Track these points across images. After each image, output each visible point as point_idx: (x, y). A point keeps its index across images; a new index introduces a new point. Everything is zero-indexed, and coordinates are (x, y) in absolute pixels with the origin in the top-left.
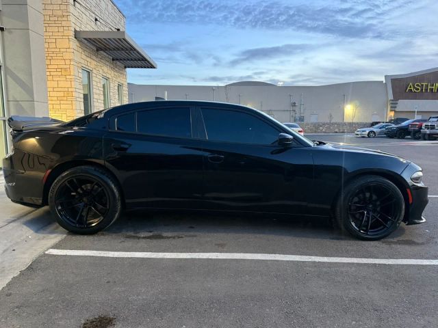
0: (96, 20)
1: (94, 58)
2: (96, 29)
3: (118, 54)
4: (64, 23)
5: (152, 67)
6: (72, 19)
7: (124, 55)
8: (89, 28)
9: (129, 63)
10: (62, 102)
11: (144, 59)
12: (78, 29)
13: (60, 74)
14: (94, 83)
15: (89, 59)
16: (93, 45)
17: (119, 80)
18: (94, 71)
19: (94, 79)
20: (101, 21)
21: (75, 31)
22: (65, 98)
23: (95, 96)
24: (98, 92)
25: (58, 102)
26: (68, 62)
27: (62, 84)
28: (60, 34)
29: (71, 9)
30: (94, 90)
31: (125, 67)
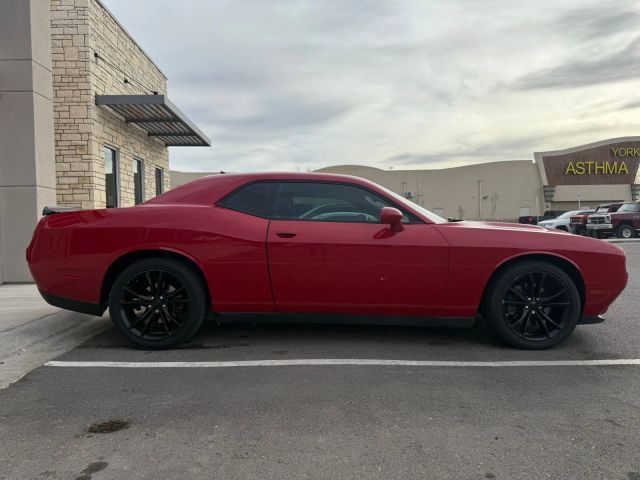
0: (126, 81)
1: (123, 132)
2: (126, 93)
3: (156, 127)
4: (81, 86)
5: (205, 144)
6: (92, 80)
7: (164, 127)
8: (115, 92)
9: (171, 139)
10: (75, 191)
11: (193, 133)
12: (100, 93)
13: (74, 152)
14: (122, 166)
15: (114, 133)
16: (121, 114)
17: (157, 162)
18: (122, 149)
19: (122, 160)
20: (133, 83)
21: (97, 96)
22: (81, 186)
23: (123, 184)
24: (127, 178)
25: (71, 192)
26: (85, 137)
27: (76, 167)
28: (75, 99)
29: (92, 67)
30: (122, 175)
31: (167, 145)
